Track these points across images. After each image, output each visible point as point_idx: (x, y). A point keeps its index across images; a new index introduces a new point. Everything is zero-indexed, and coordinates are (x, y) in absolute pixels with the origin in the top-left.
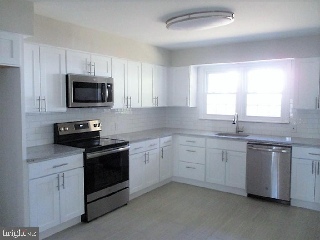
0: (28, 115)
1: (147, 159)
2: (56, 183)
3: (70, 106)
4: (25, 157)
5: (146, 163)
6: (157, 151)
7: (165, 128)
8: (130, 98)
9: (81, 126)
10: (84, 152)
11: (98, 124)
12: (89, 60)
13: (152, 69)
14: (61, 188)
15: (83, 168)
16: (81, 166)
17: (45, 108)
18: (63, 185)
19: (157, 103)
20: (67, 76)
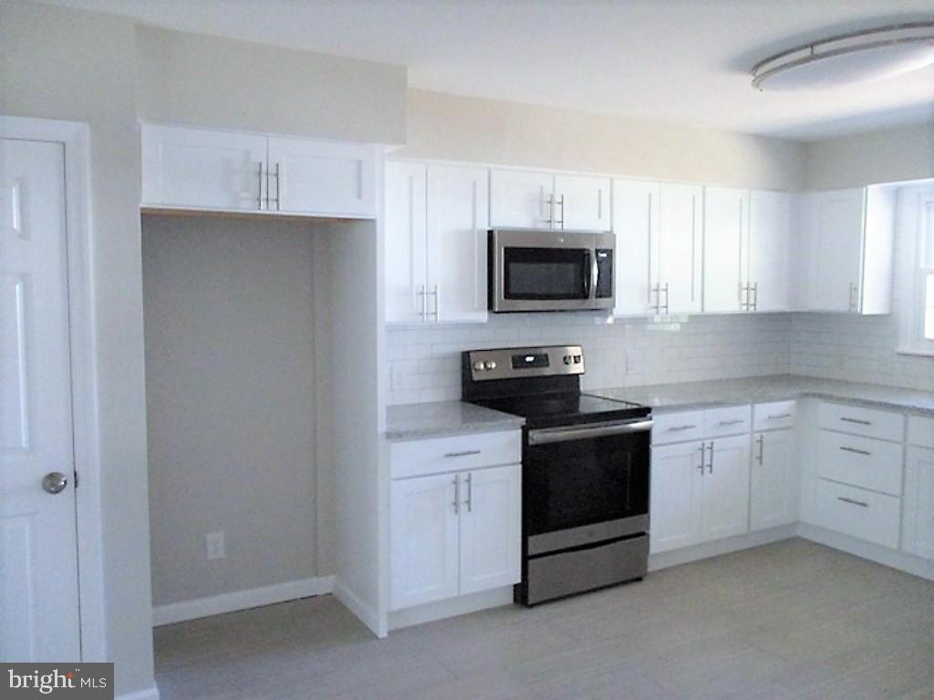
0: (391, 329)
1: (707, 462)
2: (450, 497)
3: (497, 310)
4: (382, 427)
5: (705, 472)
6: (744, 441)
7: (788, 375)
8: (664, 287)
9: (529, 359)
10: (523, 428)
11: (575, 357)
12: (548, 190)
13: (741, 200)
14: (463, 508)
15: (520, 466)
16: (515, 460)
17: (436, 314)
18: (468, 502)
19: (752, 302)
20: (490, 233)
